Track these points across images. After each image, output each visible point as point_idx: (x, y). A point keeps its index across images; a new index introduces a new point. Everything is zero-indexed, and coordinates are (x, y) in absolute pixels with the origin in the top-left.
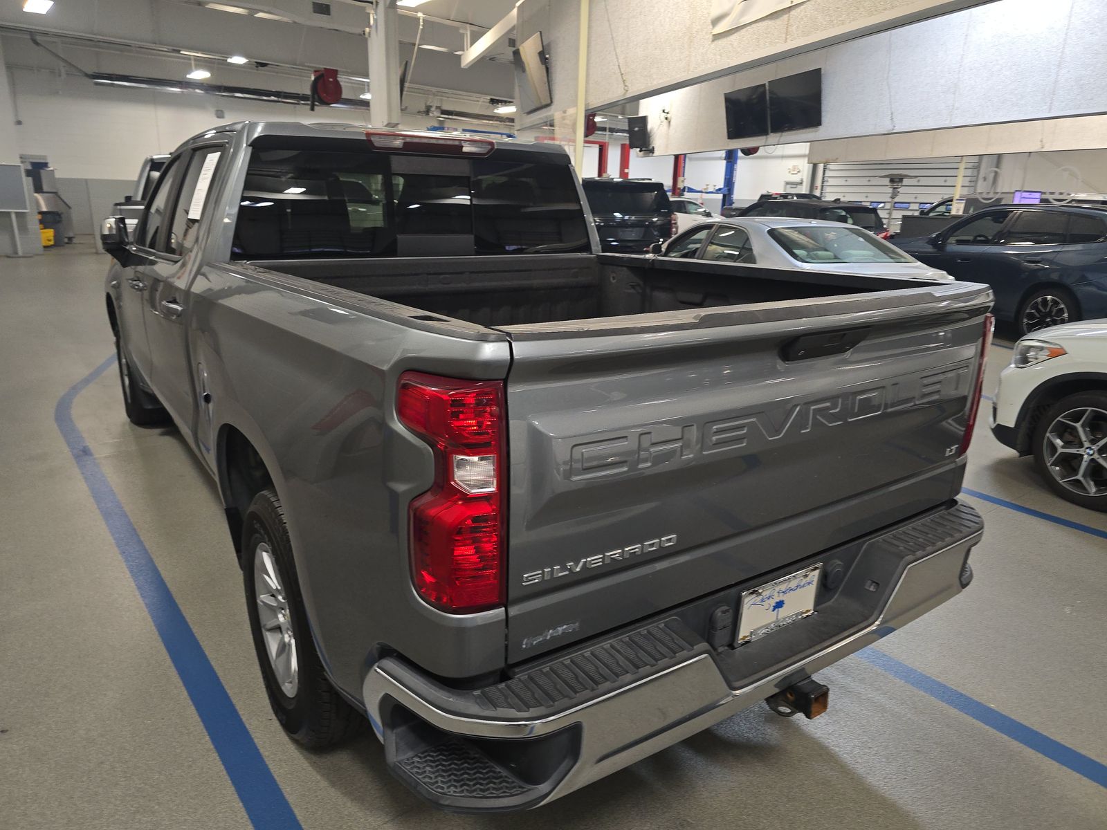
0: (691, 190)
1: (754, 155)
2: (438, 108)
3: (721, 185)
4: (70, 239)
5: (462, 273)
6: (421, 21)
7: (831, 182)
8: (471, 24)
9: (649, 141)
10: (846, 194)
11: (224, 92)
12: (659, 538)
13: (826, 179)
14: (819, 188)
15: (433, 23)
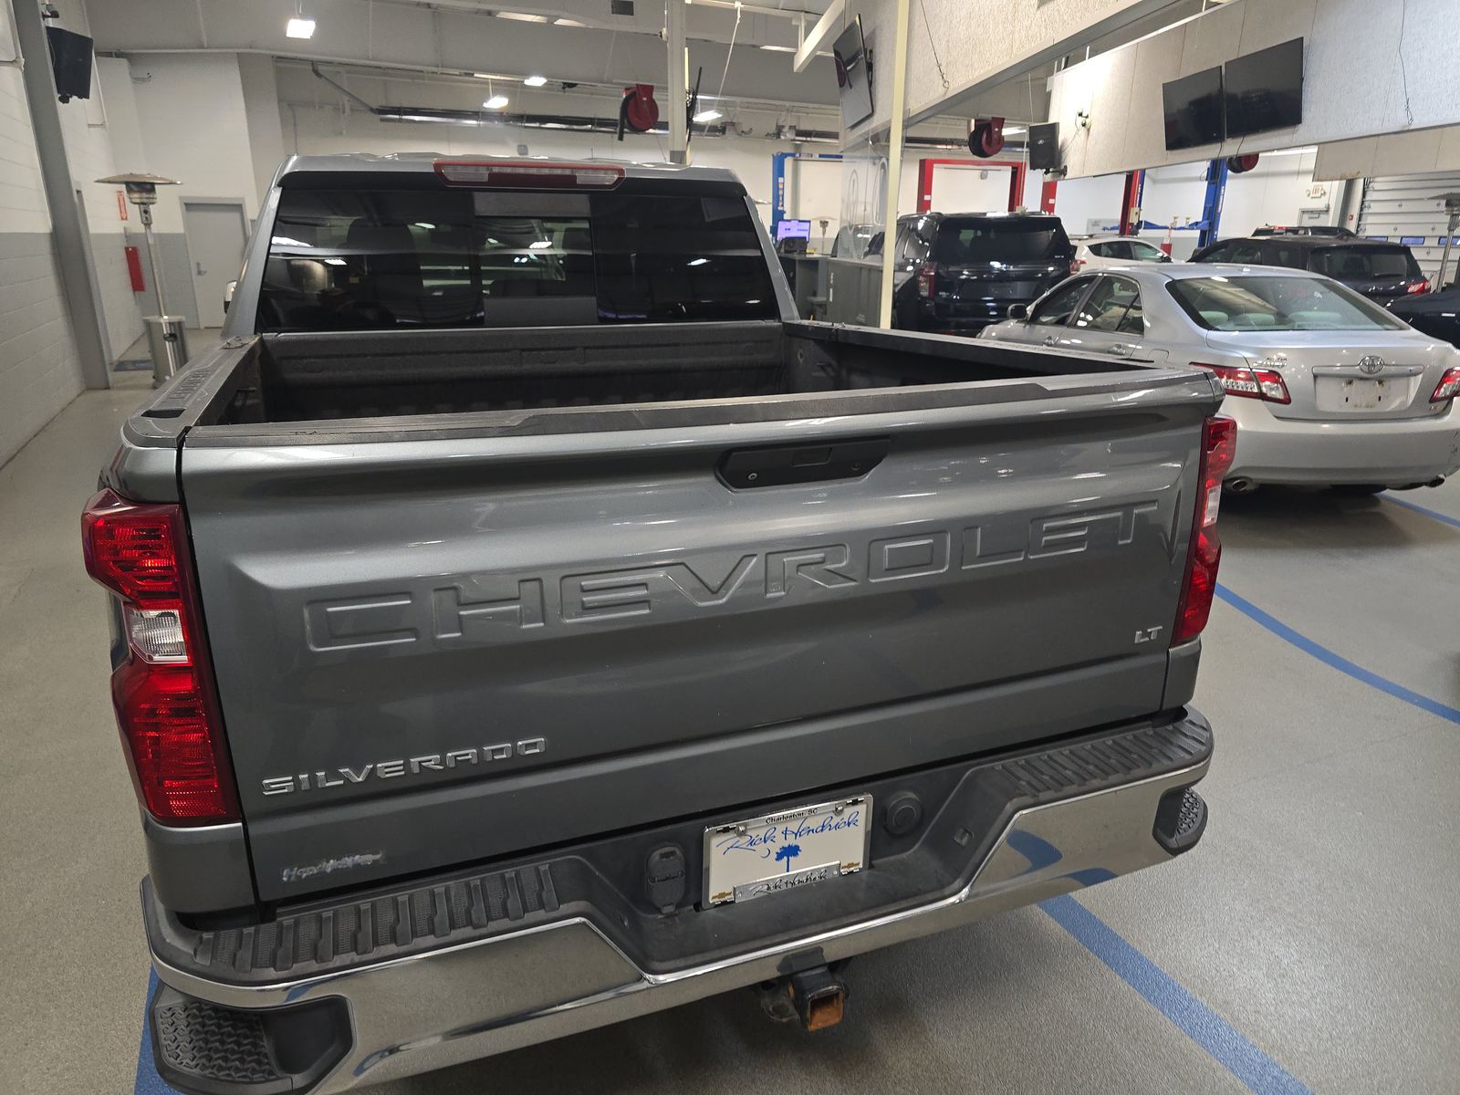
0: (1149, 226)
1: (1250, 171)
2: (791, 127)
3: (1198, 215)
5: (573, 348)
6: (739, 12)
7: (1375, 208)
8: (806, 12)
9: (1060, 158)
10: (1398, 226)
11: (527, 122)
12: (513, 741)
13: (1366, 204)
14: (1356, 217)
15: (754, 14)
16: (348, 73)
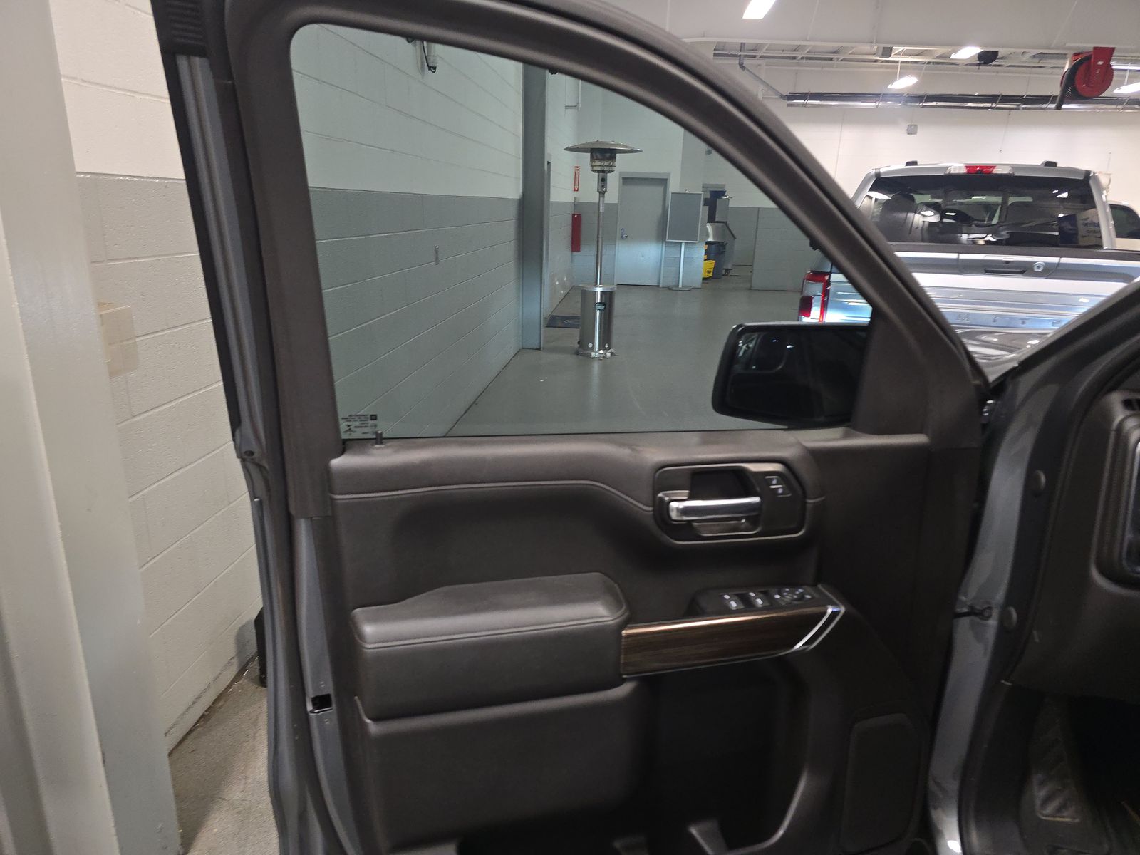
4: (727, 270)
16: (767, 65)
